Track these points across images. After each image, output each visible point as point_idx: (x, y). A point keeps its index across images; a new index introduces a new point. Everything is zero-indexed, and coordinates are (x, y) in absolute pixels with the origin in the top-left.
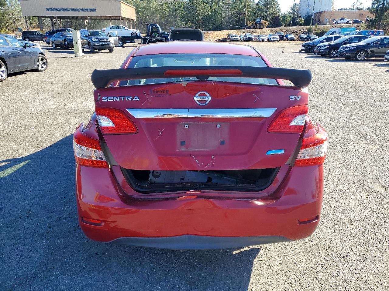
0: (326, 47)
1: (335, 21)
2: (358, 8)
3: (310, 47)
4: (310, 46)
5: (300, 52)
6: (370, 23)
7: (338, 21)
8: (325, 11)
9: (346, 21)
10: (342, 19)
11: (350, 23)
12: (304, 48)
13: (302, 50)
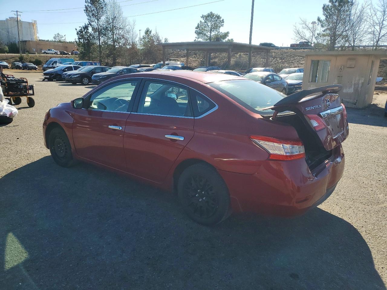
0: (77, 76)
1: (43, 51)
2: (60, 41)
3: (53, 76)
4: (53, 74)
5: (44, 80)
6: (81, 55)
7: (46, 52)
8: (29, 41)
9: (54, 52)
10: (49, 50)
11: (58, 54)
12: (48, 77)
13: (46, 78)
